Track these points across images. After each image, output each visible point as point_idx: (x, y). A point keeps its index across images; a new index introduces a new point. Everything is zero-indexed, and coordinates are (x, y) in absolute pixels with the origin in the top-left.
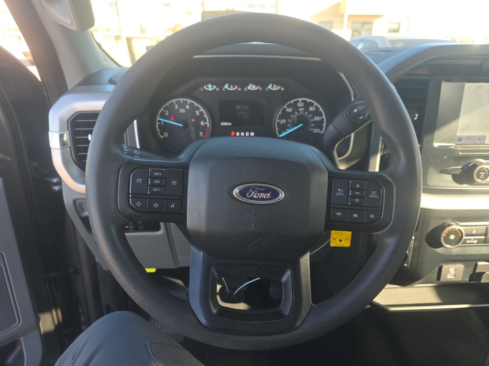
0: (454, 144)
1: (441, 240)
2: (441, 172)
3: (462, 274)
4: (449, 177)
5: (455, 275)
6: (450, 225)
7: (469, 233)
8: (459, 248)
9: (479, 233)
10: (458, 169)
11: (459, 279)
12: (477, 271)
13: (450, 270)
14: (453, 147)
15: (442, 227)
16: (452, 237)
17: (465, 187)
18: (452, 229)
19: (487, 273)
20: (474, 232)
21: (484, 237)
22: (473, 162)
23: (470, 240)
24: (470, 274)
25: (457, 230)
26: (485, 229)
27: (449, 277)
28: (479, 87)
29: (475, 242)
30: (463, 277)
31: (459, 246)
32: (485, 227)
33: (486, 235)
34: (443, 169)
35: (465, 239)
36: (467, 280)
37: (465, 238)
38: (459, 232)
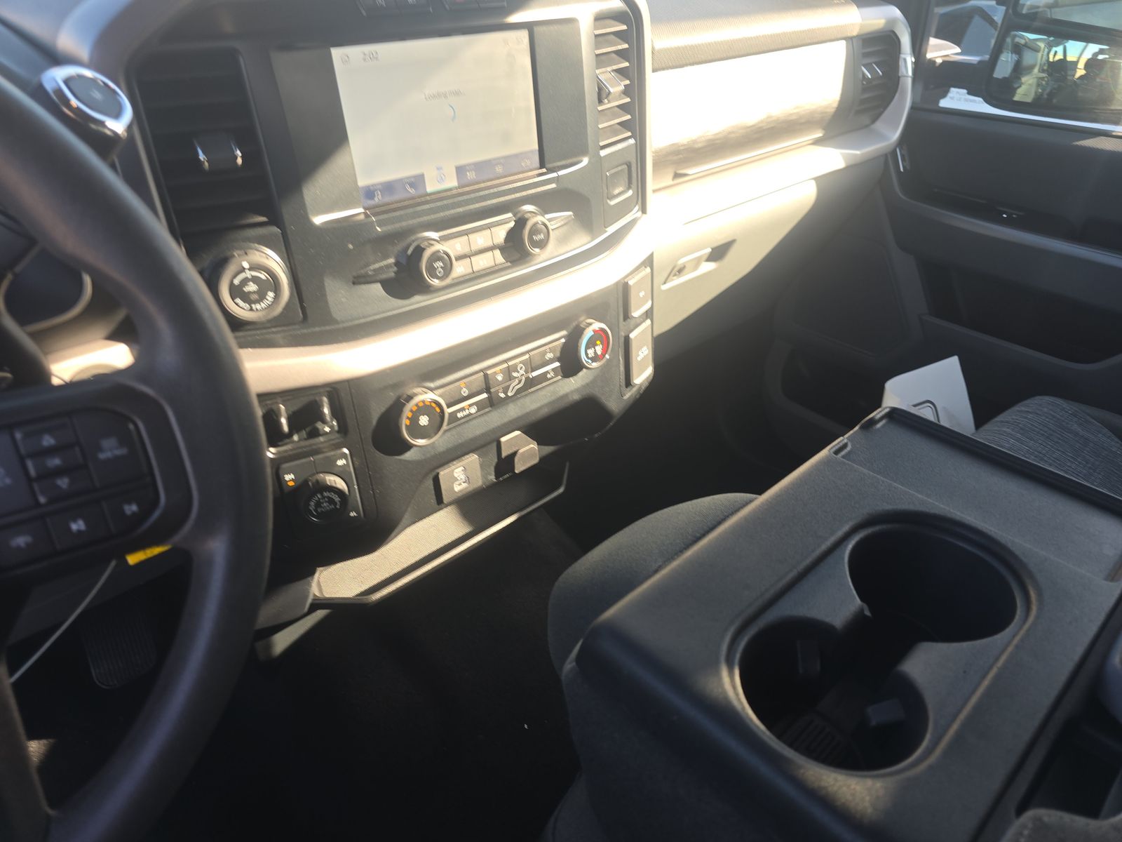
0: (361, 210)
1: (403, 435)
2: (354, 283)
3: (479, 473)
4: (377, 288)
5: (468, 480)
6: (410, 398)
7: (457, 398)
8: (448, 434)
9: (475, 390)
10: (388, 266)
11: (478, 482)
12: (504, 454)
13: (456, 475)
14: (362, 217)
15: (396, 408)
16: (424, 421)
17: (419, 301)
18: (417, 405)
19: (521, 451)
20: (465, 392)
21: (485, 395)
22: (413, 241)
23: (463, 409)
24: (494, 464)
25: (429, 404)
26: (482, 378)
27: (457, 488)
28: (368, 57)
29: (473, 410)
30: (484, 476)
31: (446, 431)
32: (482, 374)
33: (488, 390)
34: (355, 274)
35: (450, 414)
36: (492, 478)
37: (448, 411)
38: (434, 405)
